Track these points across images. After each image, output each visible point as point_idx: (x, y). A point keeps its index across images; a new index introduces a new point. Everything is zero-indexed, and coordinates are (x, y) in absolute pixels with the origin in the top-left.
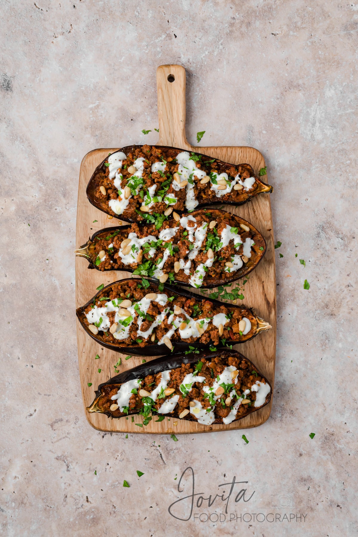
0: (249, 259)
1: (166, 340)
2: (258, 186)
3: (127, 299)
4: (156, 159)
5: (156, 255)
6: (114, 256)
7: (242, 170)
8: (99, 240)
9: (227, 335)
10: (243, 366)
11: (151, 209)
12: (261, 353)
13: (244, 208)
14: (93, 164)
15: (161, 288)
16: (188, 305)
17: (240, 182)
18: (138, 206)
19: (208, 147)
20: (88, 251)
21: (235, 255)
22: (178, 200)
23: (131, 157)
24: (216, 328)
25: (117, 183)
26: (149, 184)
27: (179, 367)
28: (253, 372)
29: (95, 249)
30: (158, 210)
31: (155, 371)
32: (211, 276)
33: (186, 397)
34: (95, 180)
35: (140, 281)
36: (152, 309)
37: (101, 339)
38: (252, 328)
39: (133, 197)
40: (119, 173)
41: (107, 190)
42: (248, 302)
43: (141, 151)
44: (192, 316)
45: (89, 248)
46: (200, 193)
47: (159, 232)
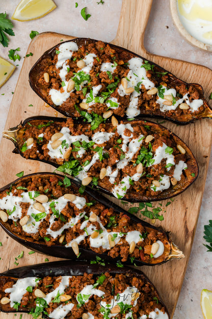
0: (178, 183)
1: (74, 244)
2: (204, 110)
3: (44, 193)
4: (108, 59)
5: (85, 156)
6: (42, 146)
7: (192, 89)
8: (30, 127)
9: (137, 254)
10: (145, 289)
11: (90, 107)
12: (168, 280)
13: (185, 128)
14: (42, 46)
15: (82, 190)
16: (105, 215)
17: (188, 102)
18: (78, 102)
19: (163, 57)
20: (16, 134)
21: (165, 175)
22: (120, 106)
23: (83, 50)
24: (128, 245)
25: (63, 74)
26: (95, 83)
27: (80, 275)
28: (155, 298)
29: (24, 134)
30: (98, 111)
31: (56, 273)
32: (135, 191)
33: (80, 308)
34: (40, 65)
35: (62, 178)
36: (67, 210)
37: (8, 228)
38: (164, 253)
39: (75, 92)
40: (67, 65)
41: (50, 78)
42: (167, 225)
43: (95, 46)
44: (106, 227)
45: (18, 132)
46: (144, 103)
47: (93, 133)
